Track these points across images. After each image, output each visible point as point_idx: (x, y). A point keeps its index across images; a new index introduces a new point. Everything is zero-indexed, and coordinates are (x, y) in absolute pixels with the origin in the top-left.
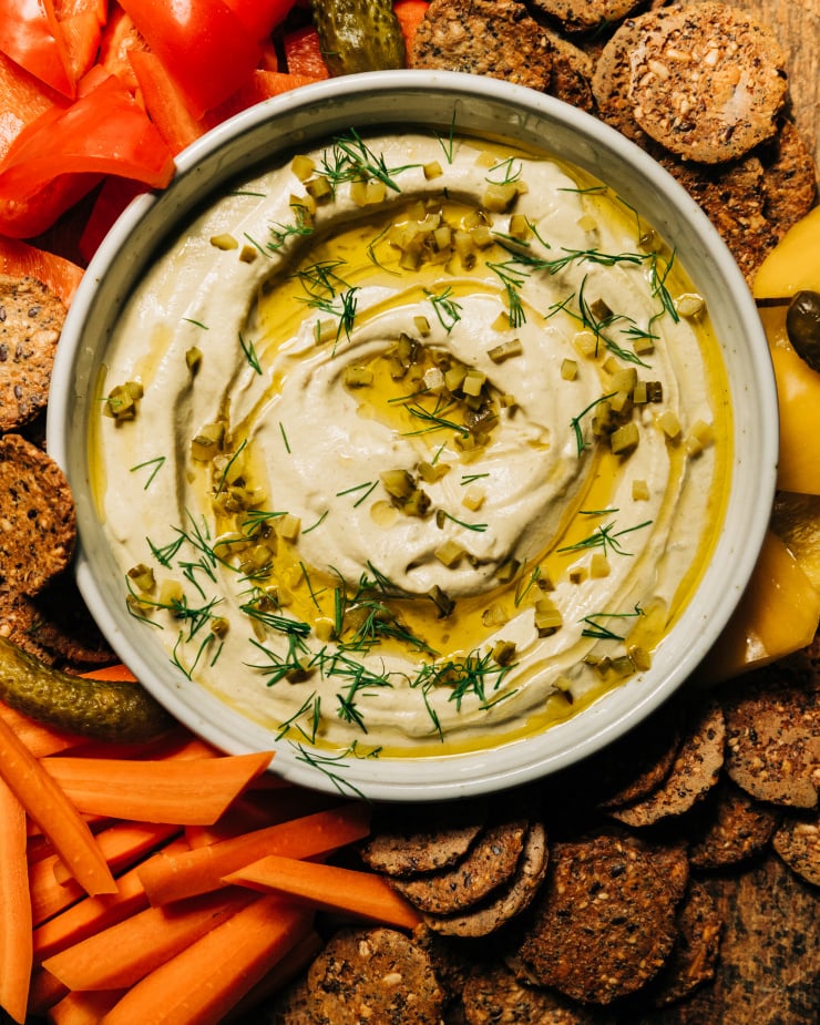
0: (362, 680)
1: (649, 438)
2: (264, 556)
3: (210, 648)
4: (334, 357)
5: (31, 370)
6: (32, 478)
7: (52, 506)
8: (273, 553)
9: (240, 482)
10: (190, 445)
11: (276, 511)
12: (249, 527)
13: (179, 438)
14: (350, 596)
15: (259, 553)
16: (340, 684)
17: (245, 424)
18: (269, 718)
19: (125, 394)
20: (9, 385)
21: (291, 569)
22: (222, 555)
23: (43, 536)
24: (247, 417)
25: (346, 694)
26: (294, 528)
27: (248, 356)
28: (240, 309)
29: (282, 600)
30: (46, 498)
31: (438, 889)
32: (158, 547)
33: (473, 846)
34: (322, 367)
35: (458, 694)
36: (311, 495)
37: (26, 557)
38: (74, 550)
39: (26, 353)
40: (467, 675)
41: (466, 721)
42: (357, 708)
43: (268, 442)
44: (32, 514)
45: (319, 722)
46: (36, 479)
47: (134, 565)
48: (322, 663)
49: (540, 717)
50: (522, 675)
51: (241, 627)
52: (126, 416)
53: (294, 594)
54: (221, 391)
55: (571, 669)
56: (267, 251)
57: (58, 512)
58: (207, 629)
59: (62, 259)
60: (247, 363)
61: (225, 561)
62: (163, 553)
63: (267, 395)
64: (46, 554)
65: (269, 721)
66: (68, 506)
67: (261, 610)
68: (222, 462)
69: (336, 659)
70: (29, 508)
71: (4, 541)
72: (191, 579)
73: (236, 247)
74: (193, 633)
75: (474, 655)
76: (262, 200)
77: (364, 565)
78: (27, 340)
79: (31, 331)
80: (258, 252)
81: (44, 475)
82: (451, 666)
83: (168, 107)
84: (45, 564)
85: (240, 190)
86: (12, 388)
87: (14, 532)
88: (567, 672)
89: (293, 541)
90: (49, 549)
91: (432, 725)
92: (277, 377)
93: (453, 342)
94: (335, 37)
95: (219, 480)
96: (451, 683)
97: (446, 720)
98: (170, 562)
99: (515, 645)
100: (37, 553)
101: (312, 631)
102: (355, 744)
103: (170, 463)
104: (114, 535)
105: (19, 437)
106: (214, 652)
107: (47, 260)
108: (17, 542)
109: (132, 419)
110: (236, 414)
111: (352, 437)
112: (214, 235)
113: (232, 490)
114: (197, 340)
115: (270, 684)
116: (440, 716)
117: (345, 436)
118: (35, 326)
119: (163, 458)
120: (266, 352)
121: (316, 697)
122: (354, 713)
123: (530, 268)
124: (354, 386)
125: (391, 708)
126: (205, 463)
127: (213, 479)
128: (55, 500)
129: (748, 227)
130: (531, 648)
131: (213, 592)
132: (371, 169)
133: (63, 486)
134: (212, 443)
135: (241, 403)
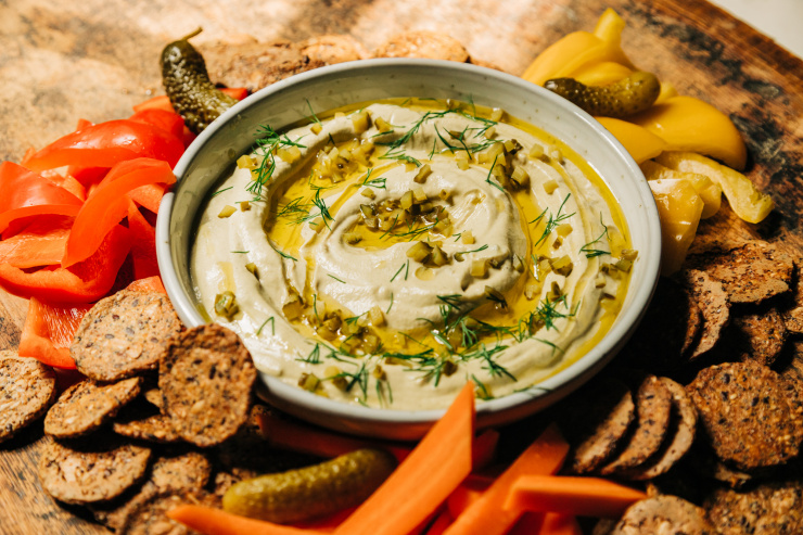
1: (532, 165)
2: (373, 341)
3: (383, 392)
6: (198, 350)
7: (223, 349)
8: (378, 337)
9: (328, 317)
11: (361, 314)
15: (369, 341)
17: (307, 289)
19: (225, 295)
21: (396, 342)
22: (348, 351)
23: (229, 378)
24: (306, 283)
25: (486, 364)
26: (379, 316)
27: (283, 255)
31: (639, 443)
32: (306, 358)
33: (636, 401)
34: (329, 240)
35: (550, 324)
36: (375, 291)
37: (225, 408)
40: (546, 316)
41: (567, 334)
42: (499, 365)
44: (212, 373)
45: (484, 387)
49: (605, 316)
50: (575, 294)
51: (392, 369)
52: (232, 312)
54: (280, 276)
58: (372, 381)
60: (285, 258)
61: (353, 354)
62: (311, 359)
64: (238, 384)
68: (309, 312)
72: (340, 361)
73: (236, 209)
74: (365, 391)
76: (233, 189)
77: (437, 303)
78: (142, 315)
79: (141, 311)
80: (250, 204)
84: (241, 391)
85: (218, 191)
86: (149, 340)
87: (206, 402)
89: (384, 324)
91: (550, 346)
92: (308, 260)
93: (391, 192)
97: (556, 341)
98: (320, 360)
99: (556, 282)
100: (232, 393)
103: (278, 318)
106: (387, 393)
108: (212, 406)
109: (237, 312)
110: (298, 284)
112: (219, 213)
114: (247, 260)
115: (437, 384)
118: (141, 307)
119: (272, 317)
120: (291, 254)
121: (470, 375)
123: (402, 146)
124: (355, 242)
126: (299, 319)
127: (312, 323)
132: (284, 142)
134: (297, 304)
135: (296, 275)
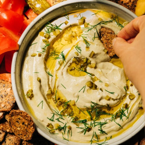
0: (101, 125)
2: (71, 110)
3: (69, 133)
4: (65, 67)
5: (9, 97)
6: (20, 116)
7: (26, 120)
8: (72, 109)
9: (59, 99)
10: (46, 96)
11: (69, 101)
12: (65, 106)
13: (44, 96)
14: (90, 110)
15: (69, 110)
16: (98, 127)
17: (54, 87)
18: (87, 141)
19: (30, 92)
20: (6, 102)
21: (77, 111)
22: (63, 114)
23: (27, 127)
25: (100, 128)
26: (74, 102)
27: (49, 74)
28: (43, 66)
29: (78, 117)
30: (25, 119)
32: (50, 118)
34: (63, 70)
35: (121, 118)
36: (74, 94)
37: (26, 133)
38: (35, 126)
39: (6, 94)
40: (121, 114)
41: (125, 122)
42: (103, 130)
43: (61, 89)
44: (23, 124)
45: (97, 137)
46: (21, 116)
47: (47, 124)
48: (92, 125)
49: (138, 115)
50: (131, 108)
51: (73, 126)
52: (31, 97)
53: (80, 115)
54: (47, 83)
55: (140, 102)
56: (43, 53)
57: (28, 120)
58: (67, 129)
59: (4, 74)
60: (49, 76)
61: (64, 115)
62: (52, 119)
63: (56, 80)
64: (30, 130)
65: (88, 142)
66: (30, 118)
67: (76, 121)
68: (54, 97)
69: (94, 123)
70: (22, 123)
71: (20, 132)
72: (59, 121)
73: (37, 55)
74: (65, 132)
75: (120, 109)
76: (37, 44)
77: (91, 103)
78: (6, 92)
79: (5, 90)
80: (41, 53)
81: (22, 114)
82: (117, 113)
83: (10, 36)
84: (30, 132)
85: (32, 44)
86: (7, 102)
87: (21, 129)
88: (139, 104)
89: (75, 105)
90: (30, 128)
91: (119, 126)
92: (56, 76)
94: (36, 7)
95: (55, 100)
96: (119, 117)
97: (121, 124)
98: (54, 120)
99: (127, 103)
100: (28, 131)
101: (87, 120)
102: (106, 138)
103: (44, 101)
104: (41, 121)
105: (13, 110)
106: (71, 133)
107: (1, 76)
108: (22, 131)
109: (33, 97)
111: (76, 80)
112: (31, 55)
113: (58, 101)
114: (38, 76)
115: (84, 134)
116: (120, 124)
117: (75, 80)
118: (5, 88)
119: (42, 101)
120: (52, 72)
121: (94, 132)
122: (103, 131)
124: (71, 70)
125: (110, 127)
126: (51, 98)
127: (54, 101)
128: (27, 118)
129: (129, 5)
130: (130, 102)
131: (65, 122)
132: (55, 28)
133: (27, 114)
134: (50, 94)
135: (52, 84)
